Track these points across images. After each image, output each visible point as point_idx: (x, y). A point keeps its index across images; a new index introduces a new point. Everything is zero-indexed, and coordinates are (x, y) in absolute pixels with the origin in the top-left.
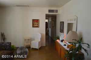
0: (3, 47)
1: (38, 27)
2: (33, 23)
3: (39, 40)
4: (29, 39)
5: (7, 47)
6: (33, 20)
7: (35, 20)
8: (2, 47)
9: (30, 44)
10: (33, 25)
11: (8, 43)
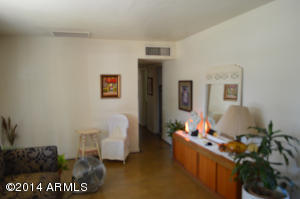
0: (33, 162)
1: (116, 96)
2: (102, 87)
3: (124, 135)
4: (91, 135)
5: (46, 161)
6: (103, 77)
7: (107, 76)
8: (28, 162)
9: (97, 148)
10: (102, 91)
11: (48, 148)
